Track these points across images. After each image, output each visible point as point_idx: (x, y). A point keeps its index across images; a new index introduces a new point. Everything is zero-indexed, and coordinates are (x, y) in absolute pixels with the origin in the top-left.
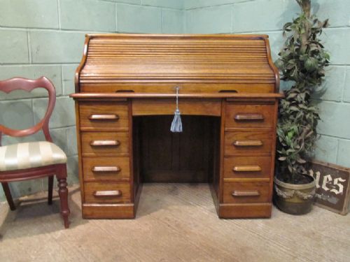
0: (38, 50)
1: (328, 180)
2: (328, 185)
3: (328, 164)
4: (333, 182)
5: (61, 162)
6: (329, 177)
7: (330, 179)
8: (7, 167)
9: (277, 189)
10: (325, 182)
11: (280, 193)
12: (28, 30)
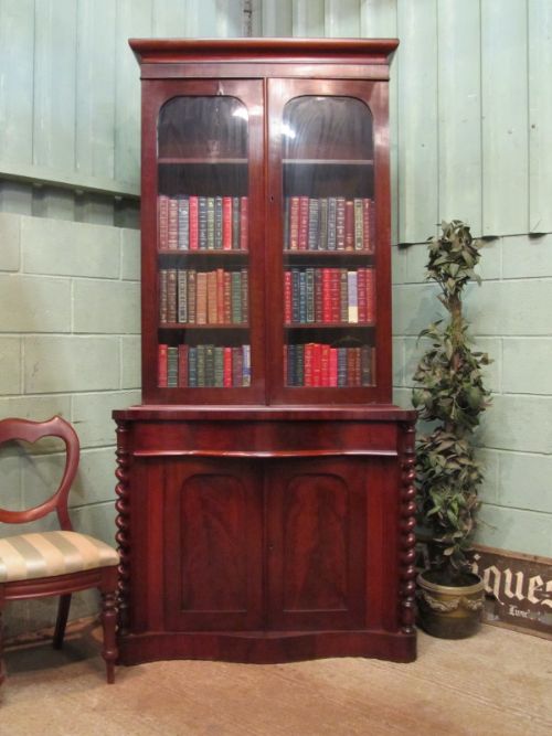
0: (36, 370)
1: (536, 584)
2: (537, 594)
3: (536, 558)
4: (544, 587)
5: (112, 564)
6: (538, 579)
7: (540, 583)
8: (30, 573)
9: (429, 599)
10: (532, 589)
11: (435, 604)
12: (23, 336)
